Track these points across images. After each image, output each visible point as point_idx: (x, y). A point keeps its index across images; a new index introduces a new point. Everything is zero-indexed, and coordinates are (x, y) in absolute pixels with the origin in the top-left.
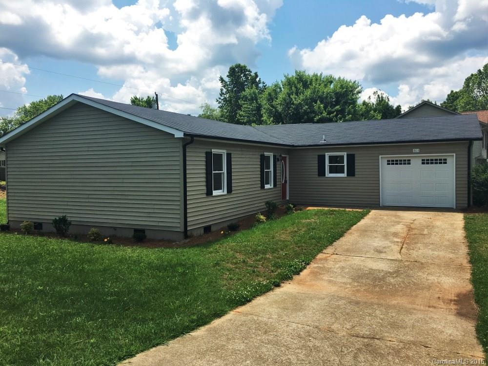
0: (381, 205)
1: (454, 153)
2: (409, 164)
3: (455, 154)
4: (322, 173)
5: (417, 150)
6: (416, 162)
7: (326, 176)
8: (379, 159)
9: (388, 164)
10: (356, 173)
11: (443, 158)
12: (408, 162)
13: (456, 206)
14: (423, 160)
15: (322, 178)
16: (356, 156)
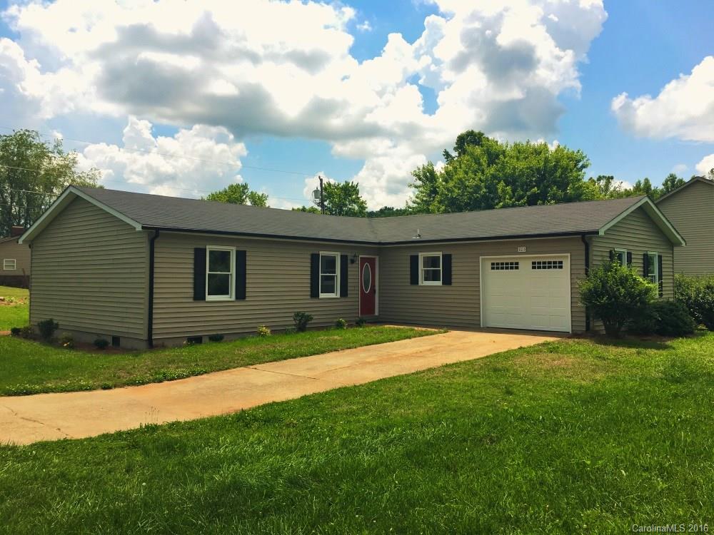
0: (482, 326)
1: (568, 253)
2: (517, 268)
3: (569, 255)
4: (414, 280)
5: (523, 249)
6: (525, 266)
7: (420, 283)
8: (479, 262)
9: (493, 268)
10: (453, 281)
11: (557, 260)
12: (515, 266)
13: (572, 331)
14: (534, 263)
15: (414, 287)
16: (453, 256)
